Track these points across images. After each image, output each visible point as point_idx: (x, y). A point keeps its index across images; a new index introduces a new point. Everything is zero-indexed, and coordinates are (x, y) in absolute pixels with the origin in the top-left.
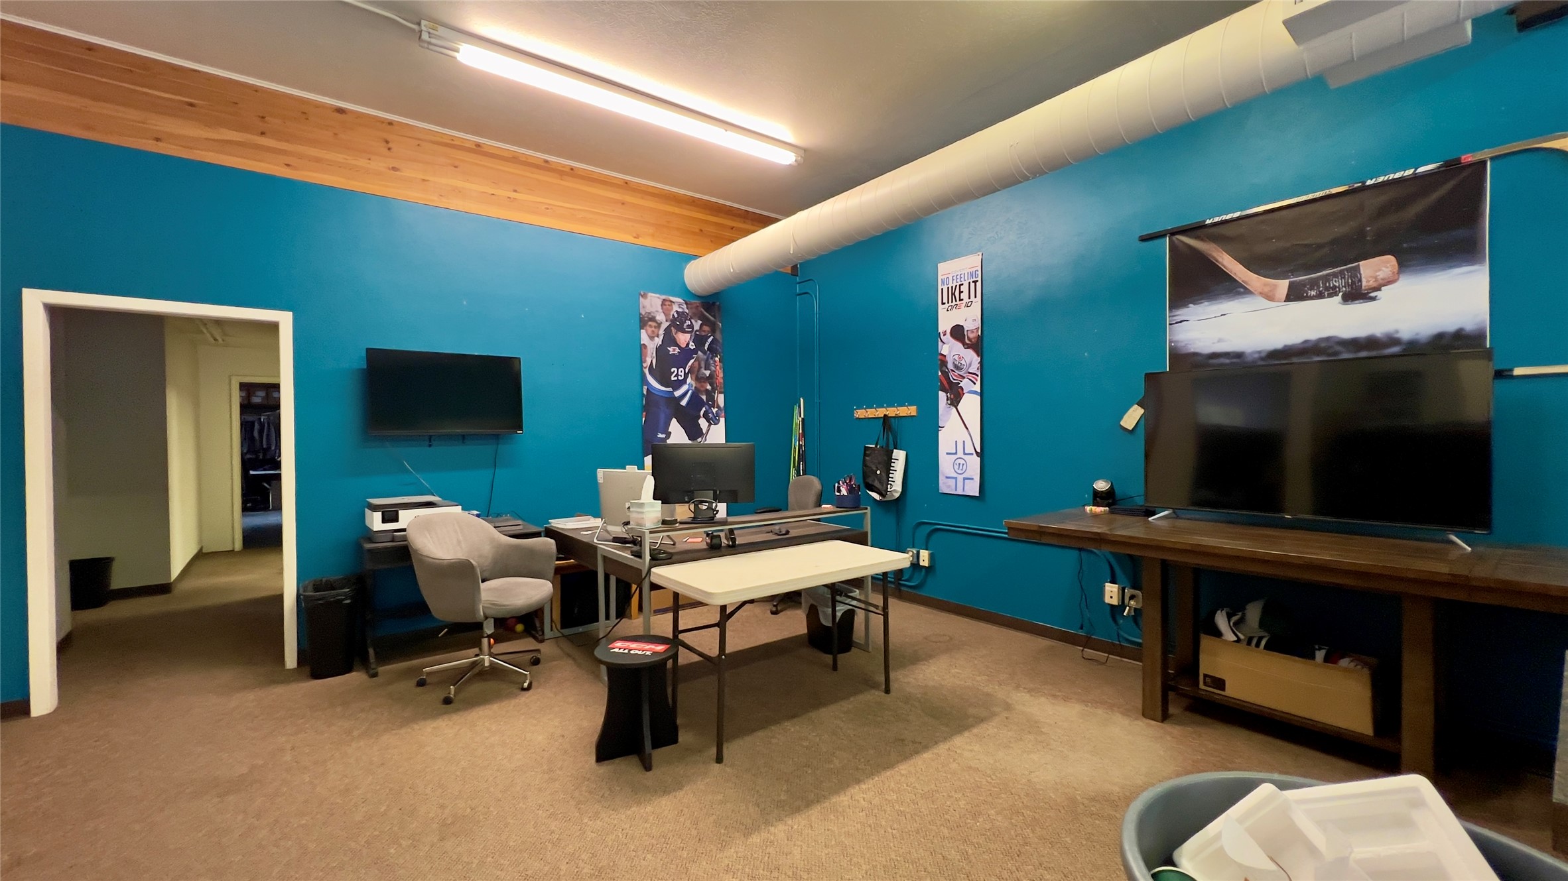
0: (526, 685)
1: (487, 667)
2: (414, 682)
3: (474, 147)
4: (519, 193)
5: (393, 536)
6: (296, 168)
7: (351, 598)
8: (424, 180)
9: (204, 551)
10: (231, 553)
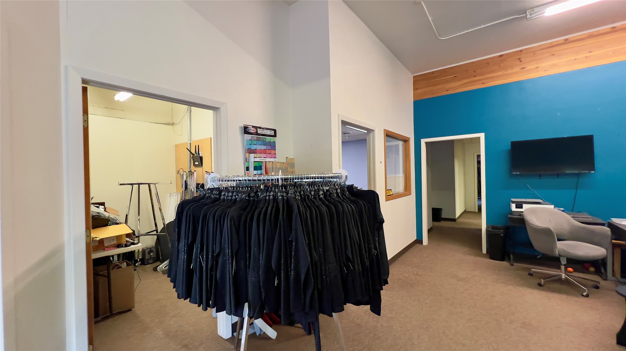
0: (585, 294)
1: (563, 279)
2: (527, 273)
3: (564, 42)
4: (593, 52)
5: (520, 214)
6: (485, 83)
7: (504, 234)
8: (537, 67)
9: (467, 211)
10: (474, 212)
